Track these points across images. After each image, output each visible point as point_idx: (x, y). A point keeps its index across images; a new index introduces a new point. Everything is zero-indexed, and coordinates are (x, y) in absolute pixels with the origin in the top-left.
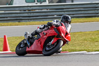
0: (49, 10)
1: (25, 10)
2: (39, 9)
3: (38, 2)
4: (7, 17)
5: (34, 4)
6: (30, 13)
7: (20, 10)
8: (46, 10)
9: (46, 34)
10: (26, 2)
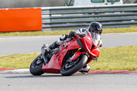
0: (123, 13)
1: (90, 13)
2: (109, 12)
3: (108, 1)
4: (65, 23)
5: (103, 5)
6: (98, 17)
7: (84, 13)
8: (119, 13)
9: (67, 46)
10: (92, 2)
